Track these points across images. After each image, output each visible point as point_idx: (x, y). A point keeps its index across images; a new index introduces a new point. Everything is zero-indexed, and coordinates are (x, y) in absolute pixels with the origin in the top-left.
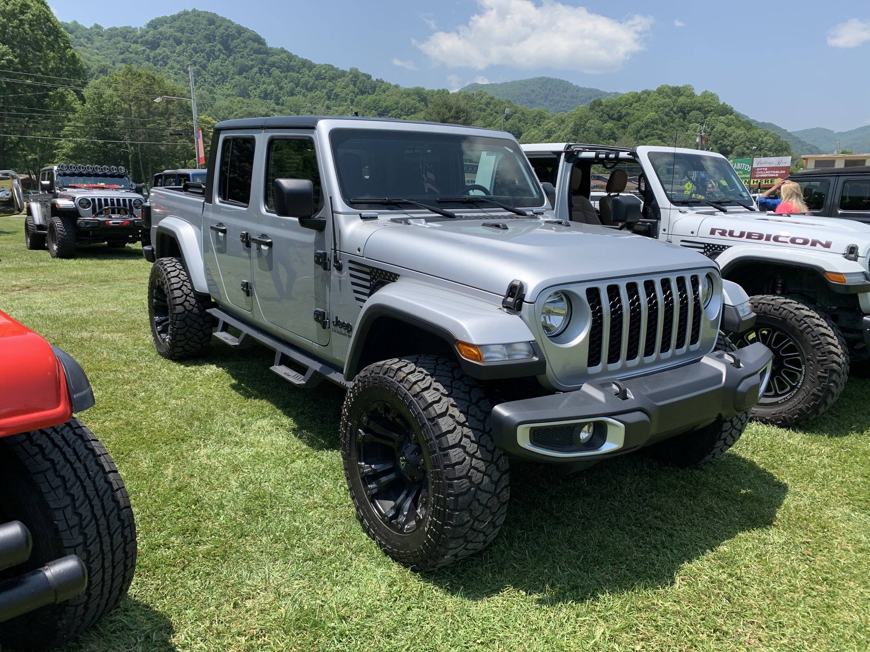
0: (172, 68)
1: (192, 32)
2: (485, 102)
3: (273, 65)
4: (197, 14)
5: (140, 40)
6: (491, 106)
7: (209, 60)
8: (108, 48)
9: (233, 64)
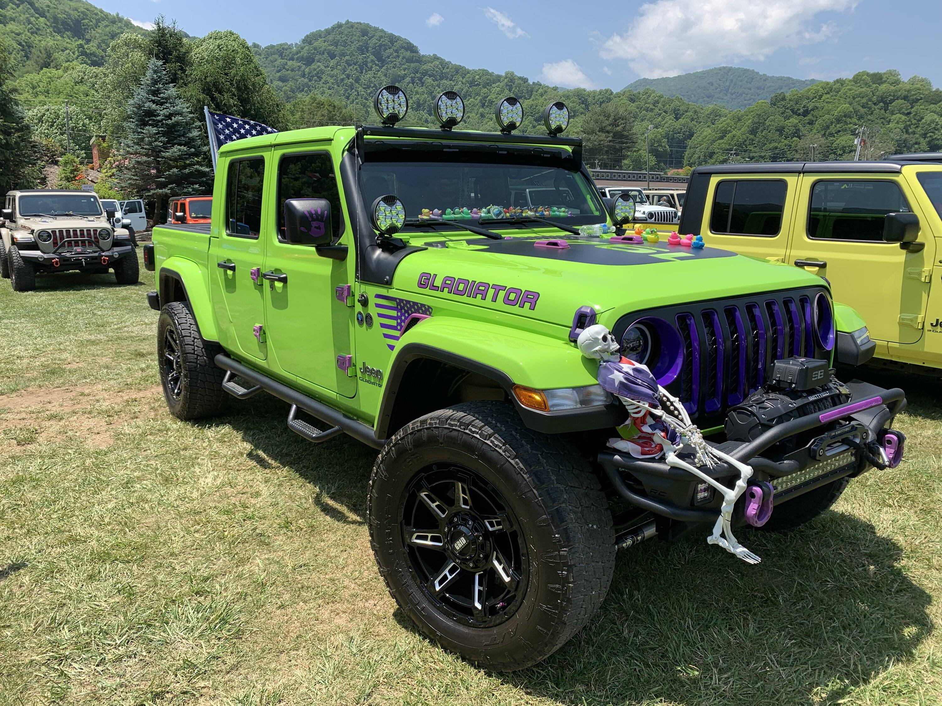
0: (326, 82)
1: (345, 44)
2: (652, 102)
3: (425, 73)
4: (350, 25)
5: (296, 57)
6: (660, 105)
7: (362, 73)
8: (265, 67)
9: (385, 75)
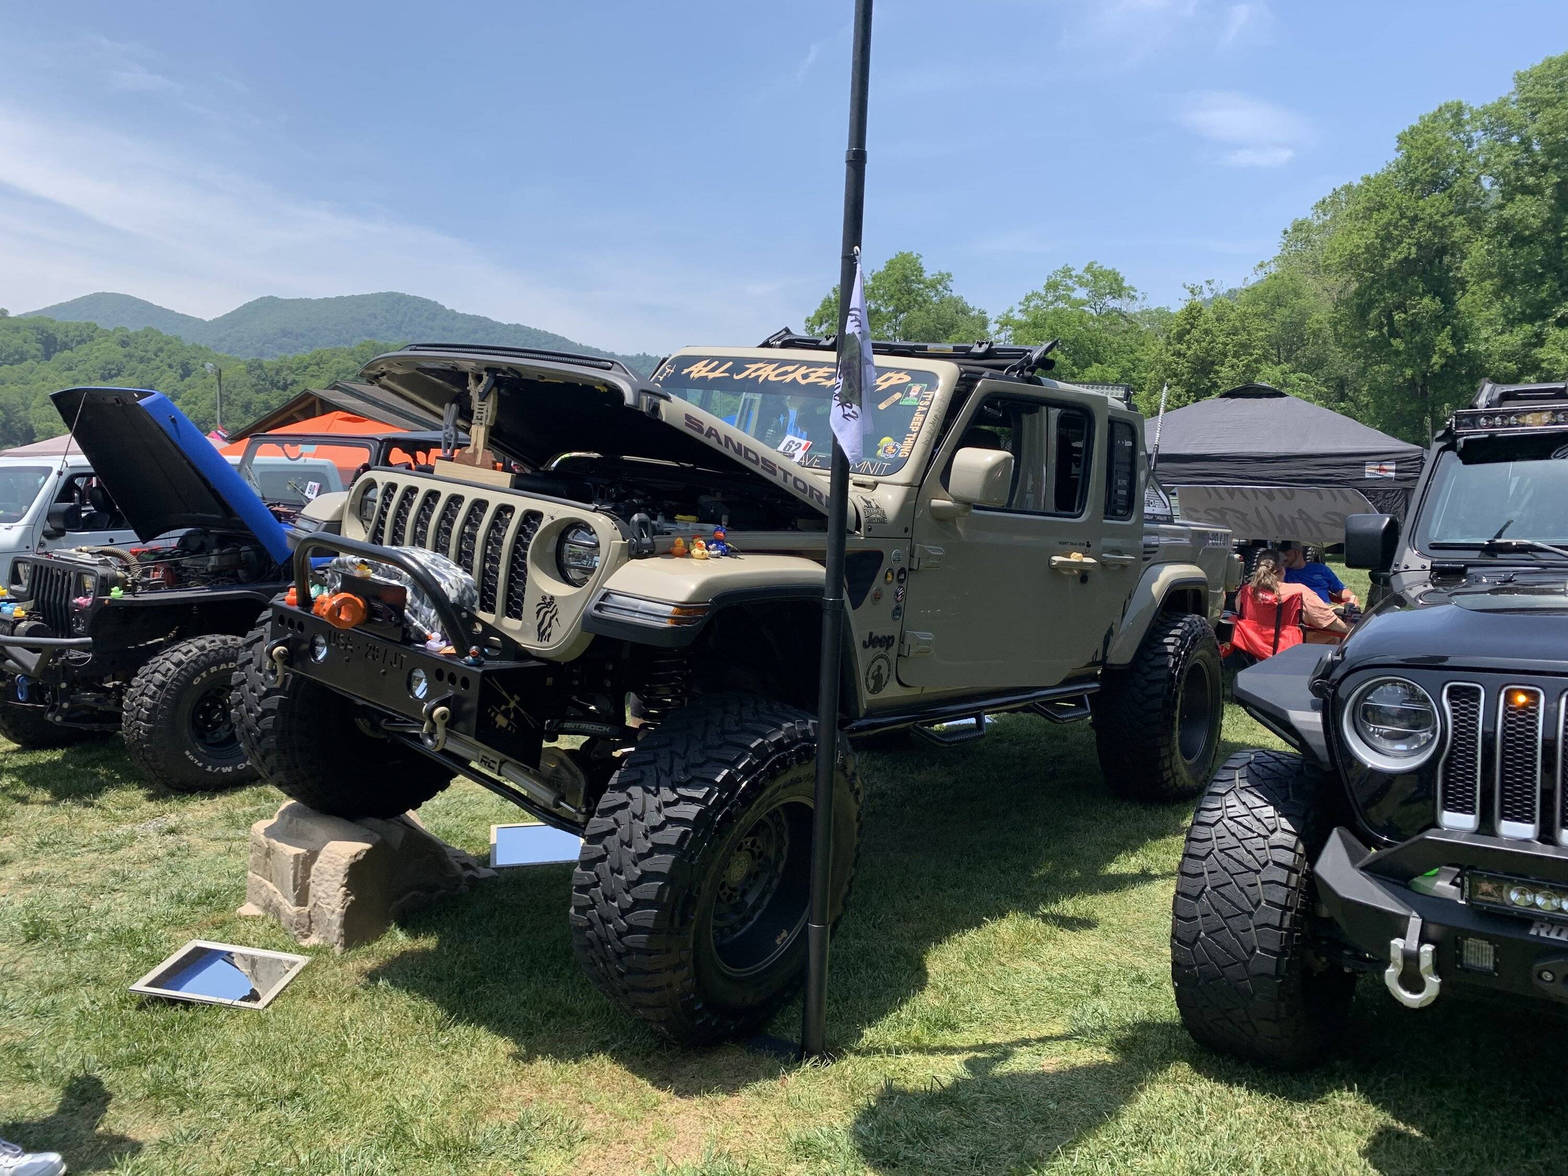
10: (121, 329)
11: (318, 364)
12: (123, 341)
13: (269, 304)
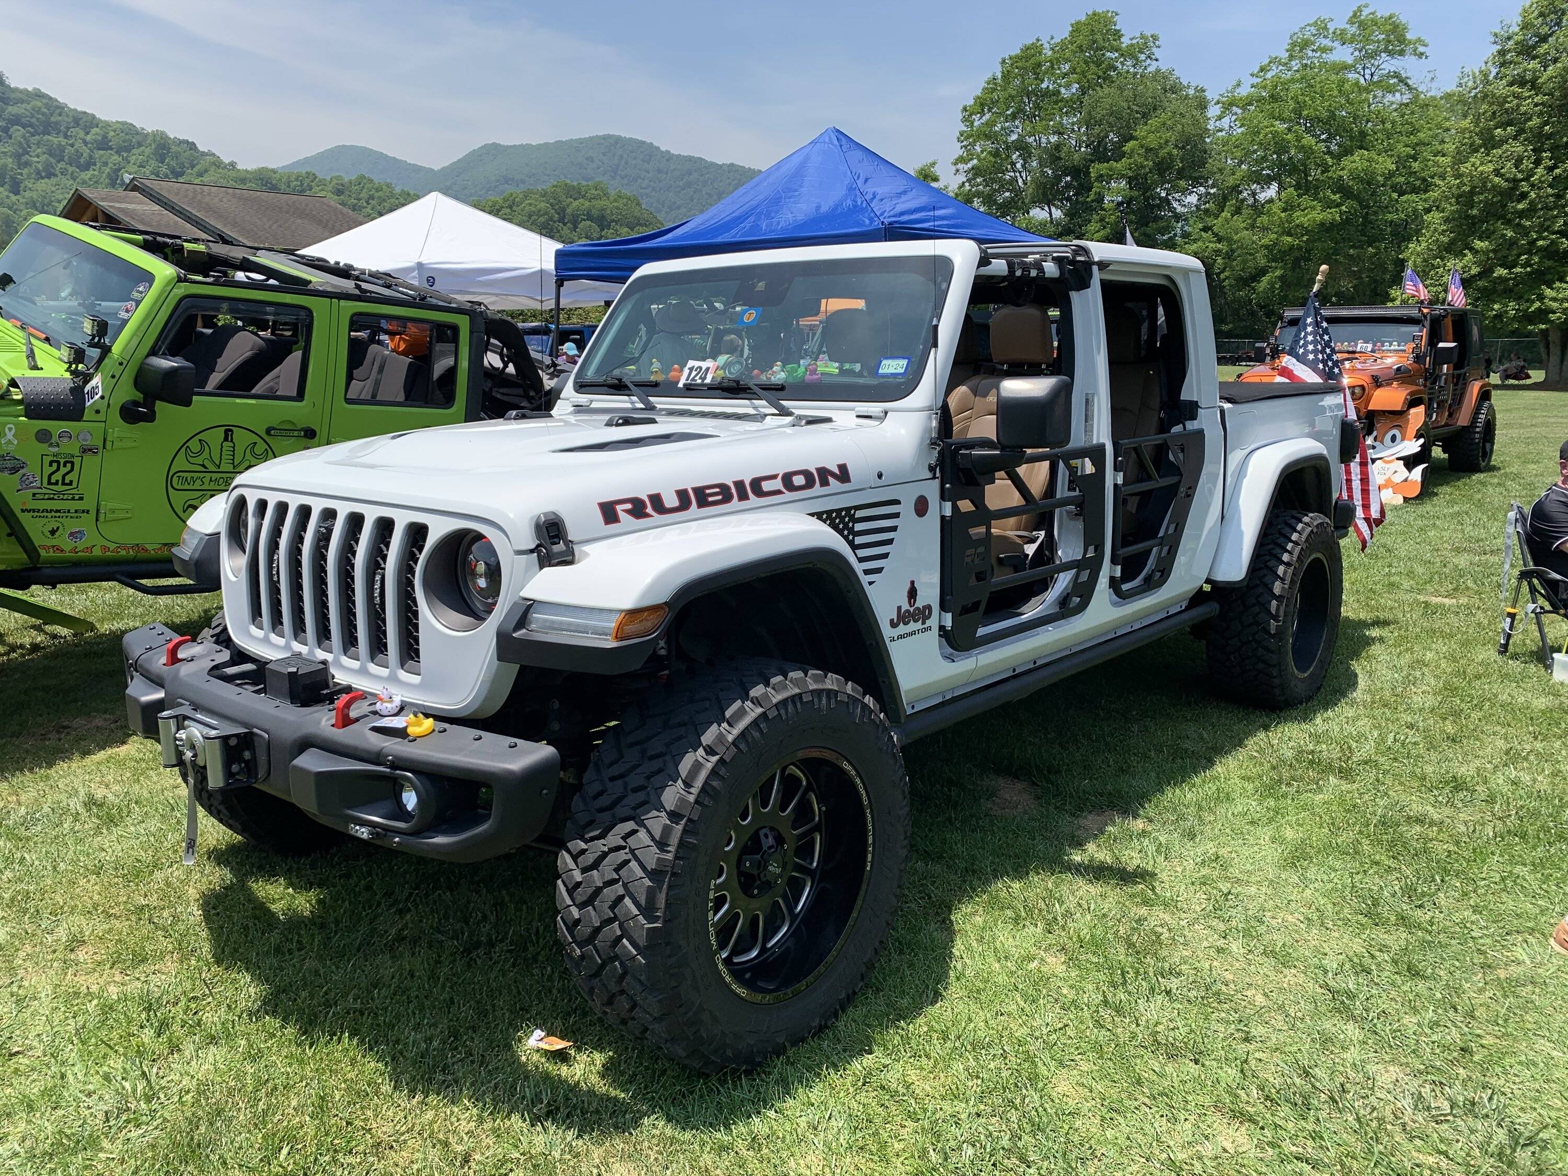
10: (338, 178)
11: (510, 207)
12: (339, 190)
13: (493, 151)
